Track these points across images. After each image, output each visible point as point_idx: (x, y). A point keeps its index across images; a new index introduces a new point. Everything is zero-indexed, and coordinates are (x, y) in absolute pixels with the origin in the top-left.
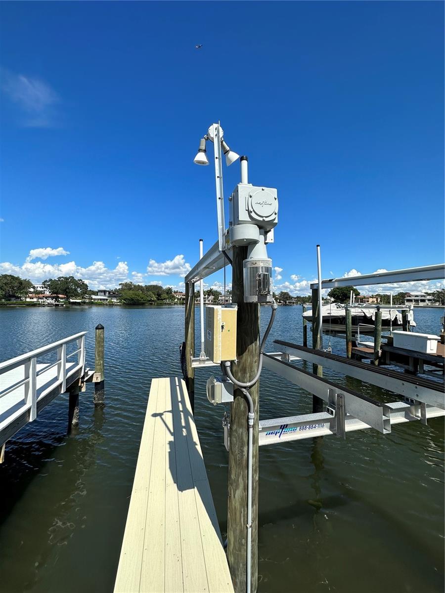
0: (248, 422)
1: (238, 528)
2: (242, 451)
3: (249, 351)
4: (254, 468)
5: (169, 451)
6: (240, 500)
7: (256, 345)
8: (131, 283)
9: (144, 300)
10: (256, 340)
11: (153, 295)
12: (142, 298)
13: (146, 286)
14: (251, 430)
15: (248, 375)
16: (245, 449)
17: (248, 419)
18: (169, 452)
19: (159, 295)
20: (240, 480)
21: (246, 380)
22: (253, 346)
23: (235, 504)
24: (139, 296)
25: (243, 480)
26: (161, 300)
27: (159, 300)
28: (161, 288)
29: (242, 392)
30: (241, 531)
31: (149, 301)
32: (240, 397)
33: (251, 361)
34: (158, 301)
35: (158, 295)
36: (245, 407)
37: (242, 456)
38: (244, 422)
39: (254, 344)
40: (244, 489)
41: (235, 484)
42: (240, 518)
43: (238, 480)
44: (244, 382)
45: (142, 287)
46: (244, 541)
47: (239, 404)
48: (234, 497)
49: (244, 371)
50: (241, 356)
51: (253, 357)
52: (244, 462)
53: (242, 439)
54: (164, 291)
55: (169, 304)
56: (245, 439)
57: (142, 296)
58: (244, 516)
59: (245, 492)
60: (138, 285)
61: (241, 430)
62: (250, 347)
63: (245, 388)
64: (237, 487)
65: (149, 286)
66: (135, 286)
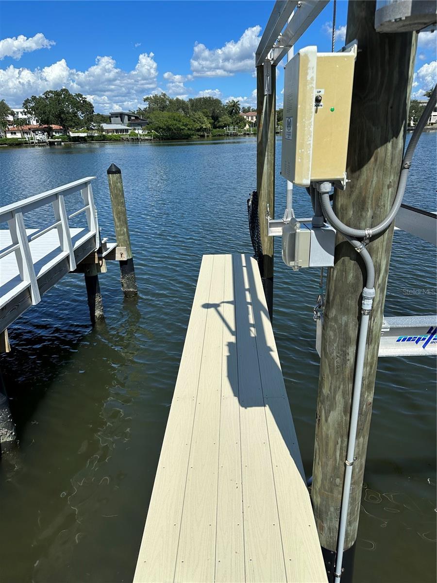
0: (360, 304)
1: (330, 463)
2: (345, 354)
3: (376, 160)
4: (366, 382)
5: (228, 354)
6: (336, 425)
7: (394, 147)
8: (164, 95)
9: (189, 129)
10: (396, 135)
11: (205, 119)
12: (186, 125)
13: (191, 100)
14: (366, 319)
15: (370, 213)
16: (352, 350)
17: (361, 298)
18: (228, 356)
19: (215, 118)
20: (339, 397)
21: (363, 224)
22: (386, 149)
23: (328, 430)
24: (180, 121)
25: (344, 397)
26: (220, 127)
27: (215, 127)
28: (217, 102)
29: (353, 248)
30: (335, 468)
31: (198, 130)
32: (347, 259)
33: (378, 182)
34: (214, 130)
35: (213, 118)
36: (356, 277)
37: (345, 361)
38: (353, 303)
39: (389, 145)
40: (345, 412)
41: (327, 403)
42: (335, 451)
43: (334, 398)
44: (359, 229)
45: (183, 102)
46: (338, 481)
47: (344, 272)
48: (326, 420)
49: (361, 205)
50: (357, 173)
51: (385, 175)
52: (348, 371)
53: (346, 332)
54: (224, 109)
55: (235, 135)
56: (353, 334)
57: (186, 121)
58: (341, 449)
59: (345, 415)
60: (177, 99)
61: (345, 318)
62: (380, 151)
63: (360, 239)
64: (332, 407)
65: (197, 100)
66: (171, 101)
